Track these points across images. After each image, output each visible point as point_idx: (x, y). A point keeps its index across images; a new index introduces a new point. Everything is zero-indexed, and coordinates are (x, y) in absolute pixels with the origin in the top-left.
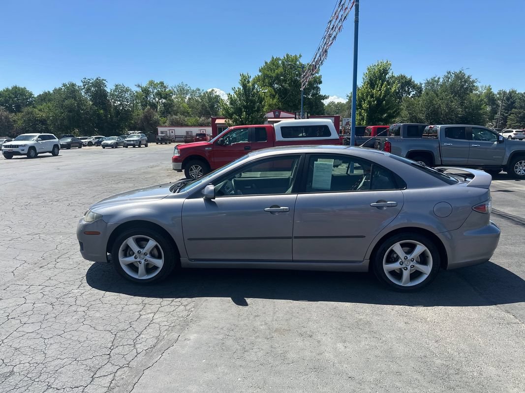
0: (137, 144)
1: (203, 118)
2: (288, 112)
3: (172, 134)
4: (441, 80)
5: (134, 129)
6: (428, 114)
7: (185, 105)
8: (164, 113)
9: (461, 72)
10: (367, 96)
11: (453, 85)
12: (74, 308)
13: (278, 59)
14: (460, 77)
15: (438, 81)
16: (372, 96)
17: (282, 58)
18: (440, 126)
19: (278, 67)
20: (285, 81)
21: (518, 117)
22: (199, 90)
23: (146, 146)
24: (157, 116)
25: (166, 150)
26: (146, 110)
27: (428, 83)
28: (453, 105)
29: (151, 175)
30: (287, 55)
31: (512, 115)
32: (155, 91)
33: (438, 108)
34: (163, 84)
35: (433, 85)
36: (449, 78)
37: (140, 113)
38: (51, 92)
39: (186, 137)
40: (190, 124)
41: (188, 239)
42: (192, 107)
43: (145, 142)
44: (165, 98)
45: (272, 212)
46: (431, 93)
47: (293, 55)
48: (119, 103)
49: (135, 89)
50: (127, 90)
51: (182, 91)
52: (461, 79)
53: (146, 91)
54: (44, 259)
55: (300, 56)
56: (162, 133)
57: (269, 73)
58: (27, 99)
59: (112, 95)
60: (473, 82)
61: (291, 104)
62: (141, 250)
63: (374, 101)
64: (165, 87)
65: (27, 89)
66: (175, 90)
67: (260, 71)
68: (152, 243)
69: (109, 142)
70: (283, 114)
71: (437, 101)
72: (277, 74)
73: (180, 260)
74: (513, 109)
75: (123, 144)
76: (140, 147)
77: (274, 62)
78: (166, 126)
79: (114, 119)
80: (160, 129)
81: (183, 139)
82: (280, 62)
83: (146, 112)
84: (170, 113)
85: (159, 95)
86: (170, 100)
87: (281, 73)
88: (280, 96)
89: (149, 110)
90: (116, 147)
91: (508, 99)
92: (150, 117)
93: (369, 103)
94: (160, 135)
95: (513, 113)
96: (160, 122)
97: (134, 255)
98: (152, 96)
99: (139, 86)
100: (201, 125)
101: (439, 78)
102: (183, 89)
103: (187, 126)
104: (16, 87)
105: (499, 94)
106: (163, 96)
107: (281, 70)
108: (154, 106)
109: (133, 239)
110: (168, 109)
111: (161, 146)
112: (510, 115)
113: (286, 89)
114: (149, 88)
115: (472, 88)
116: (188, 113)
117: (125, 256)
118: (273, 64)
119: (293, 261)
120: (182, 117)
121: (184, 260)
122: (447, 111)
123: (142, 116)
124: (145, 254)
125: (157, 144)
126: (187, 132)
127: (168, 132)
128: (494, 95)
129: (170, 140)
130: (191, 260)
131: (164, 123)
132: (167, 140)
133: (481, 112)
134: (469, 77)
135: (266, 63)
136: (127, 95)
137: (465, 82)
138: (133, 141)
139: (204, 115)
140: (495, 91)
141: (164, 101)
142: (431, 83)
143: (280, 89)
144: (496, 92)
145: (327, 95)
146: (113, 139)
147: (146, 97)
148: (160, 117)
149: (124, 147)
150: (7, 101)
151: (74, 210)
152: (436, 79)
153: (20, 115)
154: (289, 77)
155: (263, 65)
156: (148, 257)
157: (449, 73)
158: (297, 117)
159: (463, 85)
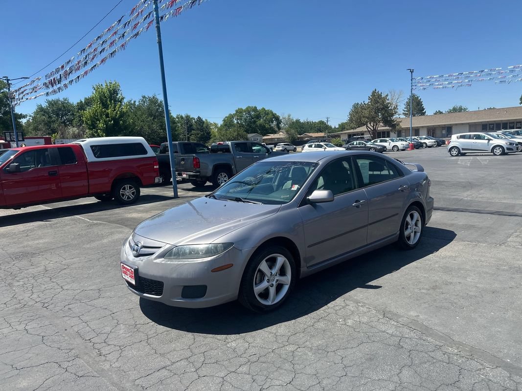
4: (137, 104)
9: (154, 97)
10: (101, 116)
11: (149, 109)
14: (154, 101)
15: (134, 104)
21: (197, 137)
28: (155, 126)
31: (192, 136)
36: (144, 102)
41: (308, 247)
52: (155, 104)
62: (272, 271)
68: (281, 260)
73: (300, 270)
74: (193, 131)
93: (106, 122)
95: (193, 134)
97: (266, 278)
101: (135, 102)
105: (177, 117)
112: (191, 136)
119: (367, 245)
121: (303, 269)
122: (150, 132)
124: (276, 275)
128: (174, 118)
130: (308, 267)
134: (161, 102)
137: (159, 106)
144: (175, 116)
152: (132, 102)
156: (277, 278)
157: (144, 97)
158: (8, 139)
159: (158, 109)
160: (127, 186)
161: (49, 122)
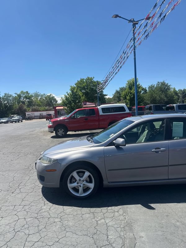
0: (18, 121)
1: (47, 107)
2: (89, 102)
3: (33, 115)
4: (155, 86)
5: (14, 114)
6: (151, 101)
7: (38, 101)
8: (28, 105)
9: (163, 82)
11: (161, 88)
12: (52, 220)
13: (83, 79)
14: (163, 84)
15: (154, 86)
16: (131, 93)
17: (85, 78)
18: (175, 105)
19: (84, 82)
20: (87, 89)
22: (45, 94)
23: (22, 122)
24: (25, 107)
25: (33, 123)
26: (20, 105)
27: (149, 87)
28: (162, 96)
29: (35, 136)
30: (88, 77)
32: (24, 96)
33: (155, 98)
34: (28, 92)
35: (152, 88)
36: (159, 85)
37: (17, 106)
39: (40, 116)
40: (41, 110)
41: (108, 170)
42: (42, 102)
43: (21, 120)
44: (29, 99)
45: (156, 152)
46: (151, 91)
47: (90, 77)
48: (6, 102)
49: (14, 95)
50: (11, 96)
51: (37, 95)
52: (164, 85)
53: (19, 96)
54: (11, 187)
55: (94, 78)
56: (28, 115)
57: (80, 85)
59: (3, 98)
60: (169, 86)
61: (91, 99)
62: (81, 179)
63: (132, 96)
64: (29, 94)
66: (33, 95)
67: (75, 85)
68: (87, 174)
69: (3, 121)
70: (88, 103)
71: (155, 95)
72: (84, 86)
73: (103, 182)
75: (10, 121)
76: (19, 122)
77: (82, 80)
78: (30, 112)
79: (4, 110)
80: (27, 113)
81: (38, 117)
82: (85, 80)
84: (31, 105)
85: (26, 97)
86: (31, 99)
87: (86, 85)
88: (85, 95)
90: (7, 123)
91: (183, 93)
92: (22, 107)
93: (130, 96)
94: (27, 116)
96: (27, 110)
97: (77, 182)
98: (22, 98)
99: (16, 94)
100: (47, 110)
101: (154, 85)
102: (37, 94)
103: (40, 111)
105: (179, 91)
106: (28, 98)
107: (85, 84)
108: (23, 103)
109: (76, 172)
110: (30, 104)
111: (28, 121)
113: (88, 92)
114: (21, 94)
115: (169, 89)
116: (40, 105)
117: (71, 182)
118: (82, 81)
119: (168, 179)
120: (37, 107)
121: (105, 183)
123: (18, 107)
124: (83, 181)
125: (26, 120)
126: (40, 114)
127: (31, 114)
128: (177, 91)
129: (32, 118)
130: (109, 182)
131: (29, 110)
132: (31, 118)
133: (174, 99)
134: (167, 84)
135: (78, 81)
136: (11, 98)
137: (166, 86)
138: (15, 119)
139: (48, 106)
140: (177, 90)
141: (28, 100)
142: (151, 87)
143: (85, 92)
145: (106, 94)
146: (5, 119)
147: (20, 99)
148: (27, 107)
149: (11, 123)
151: (8, 157)
152: (153, 85)
154: (89, 87)
155: (77, 82)
156: (85, 183)
157: (158, 82)
158: (96, 105)
159: (165, 88)
161: (120, 97)
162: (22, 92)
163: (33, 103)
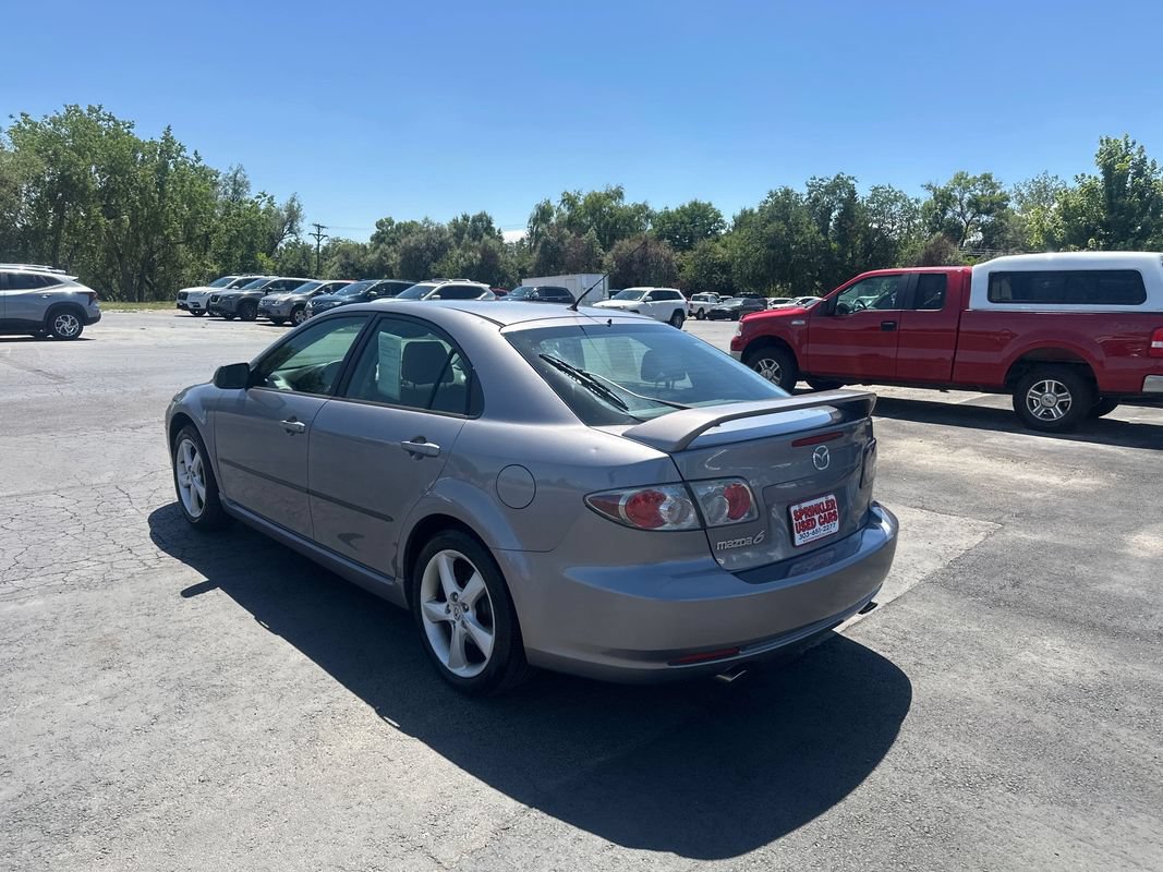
26: (932, 241)
32: (967, 195)
34: (990, 179)
37: (916, 247)
38: (756, 210)
44: (988, 212)
48: (875, 226)
49: (916, 195)
50: (898, 198)
53: (945, 199)
58: (710, 224)
59: (864, 210)
64: (993, 186)
65: (714, 206)
66: (1024, 191)
83: (932, 246)
84: (993, 247)
85: (975, 204)
86: (999, 215)
89: (939, 240)
92: (939, 256)
98: (958, 209)
99: (929, 187)
102: (1046, 188)
104: (695, 204)
106: (984, 206)
108: (957, 231)
110: (992, 236)
114: (952, 190)
123: (920, 254)
136: (896, 209)
141: (984, 218)
147: (944, 211)
150: (675, 231)
153: (689, 254)
160: (1050, 384)
162: (960, 179)
163: (1009, 237)
